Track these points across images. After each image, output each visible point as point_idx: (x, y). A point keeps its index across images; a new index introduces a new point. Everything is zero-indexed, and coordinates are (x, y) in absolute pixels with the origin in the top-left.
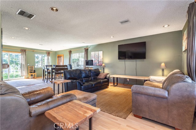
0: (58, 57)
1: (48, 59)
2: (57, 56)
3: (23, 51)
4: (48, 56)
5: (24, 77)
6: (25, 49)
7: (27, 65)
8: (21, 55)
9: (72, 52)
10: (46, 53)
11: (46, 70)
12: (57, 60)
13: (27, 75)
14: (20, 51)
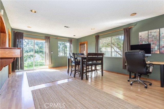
0: (81, 45)
1: (70, 47)
2: (79, 44)
3: (47, 37)
4: (70, 44)
5: (48, 67)
6: (49, 36)
7: (51, 53)
8: (46, 42)
9: (100, 37)
10: (69, 40)
11: (72, 59)
12: (80, 48)
13: (51, 64)
14: (44, 38)
